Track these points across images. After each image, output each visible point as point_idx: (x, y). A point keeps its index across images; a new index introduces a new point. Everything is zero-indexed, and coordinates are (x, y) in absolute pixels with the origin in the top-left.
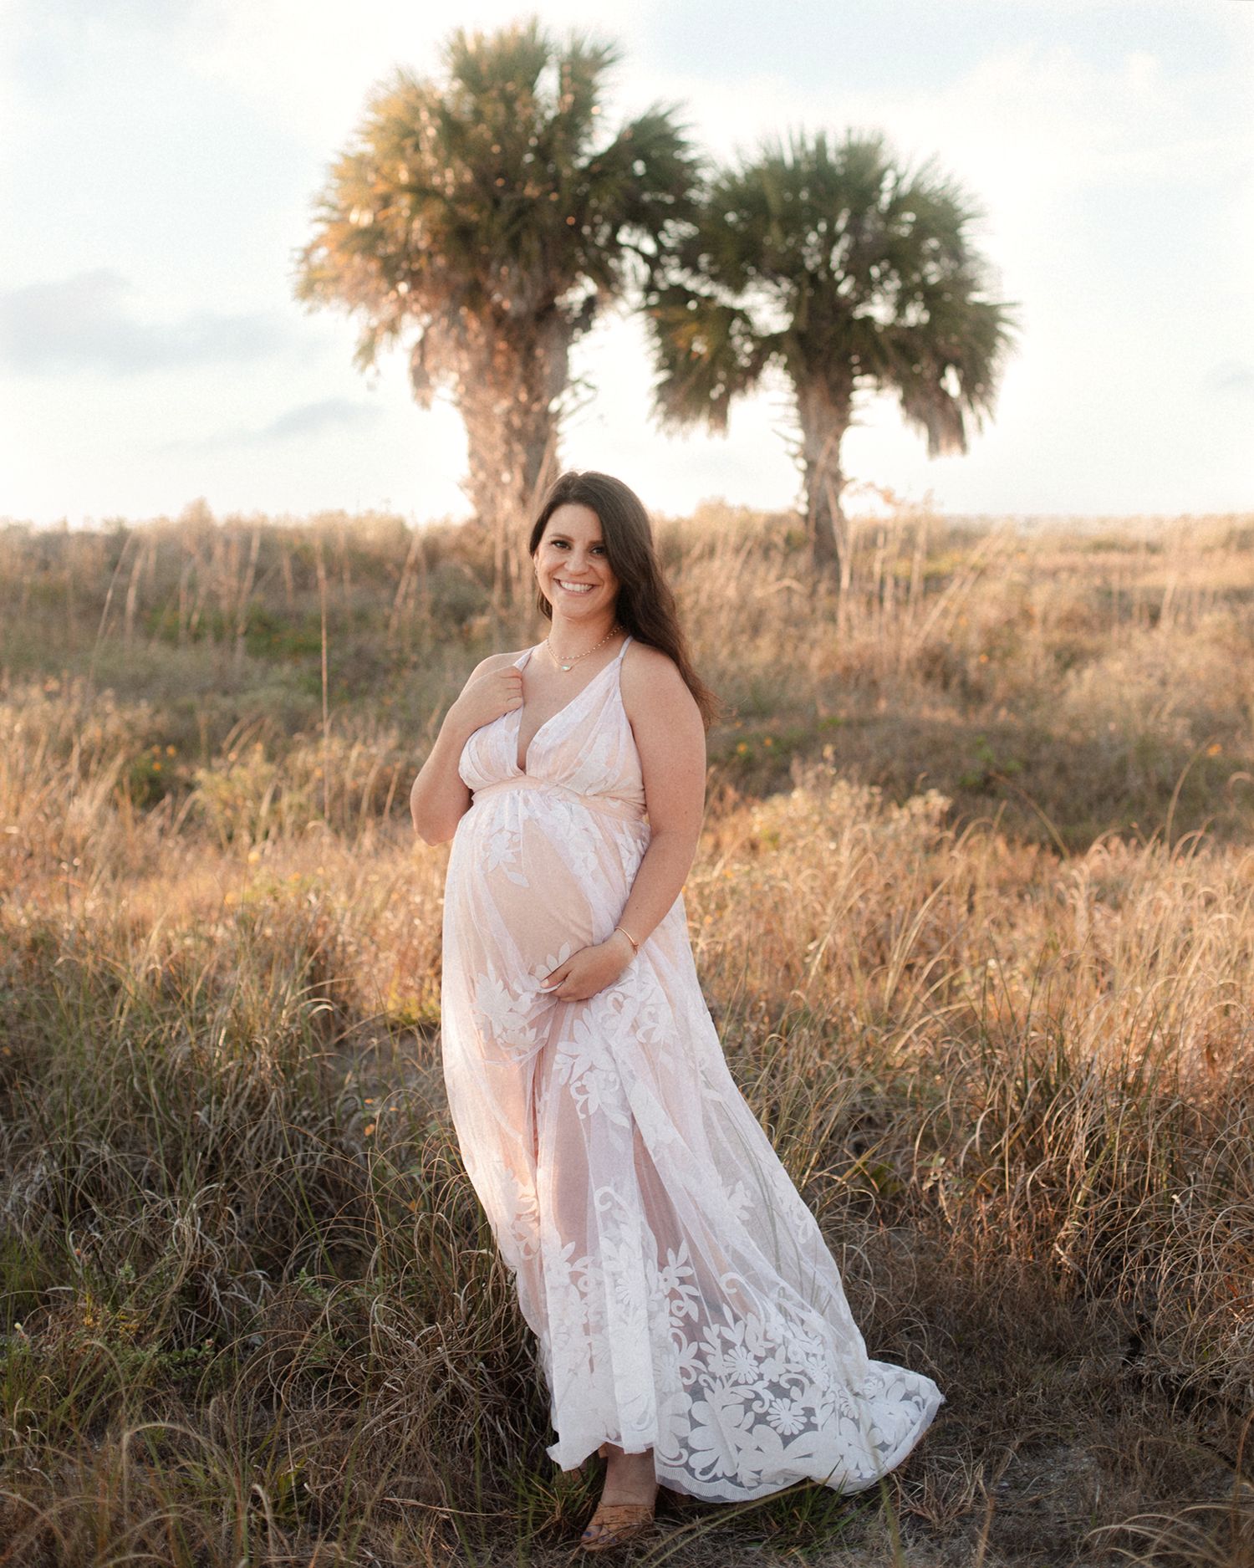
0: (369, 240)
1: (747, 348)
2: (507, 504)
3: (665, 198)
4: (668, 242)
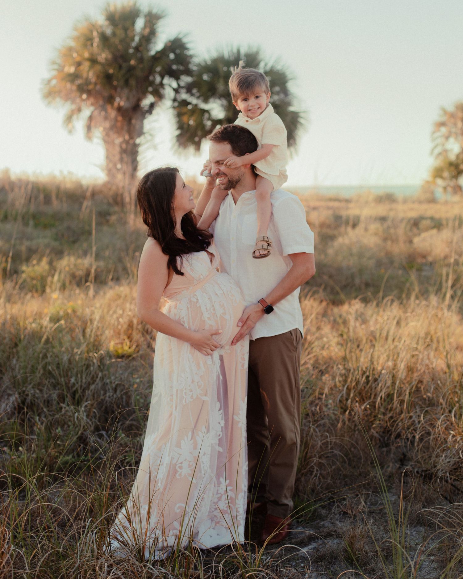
0: (73, 77)
1: (209, 123)
2: (120, 176)
3: (181, 68)
4: (182, 84)
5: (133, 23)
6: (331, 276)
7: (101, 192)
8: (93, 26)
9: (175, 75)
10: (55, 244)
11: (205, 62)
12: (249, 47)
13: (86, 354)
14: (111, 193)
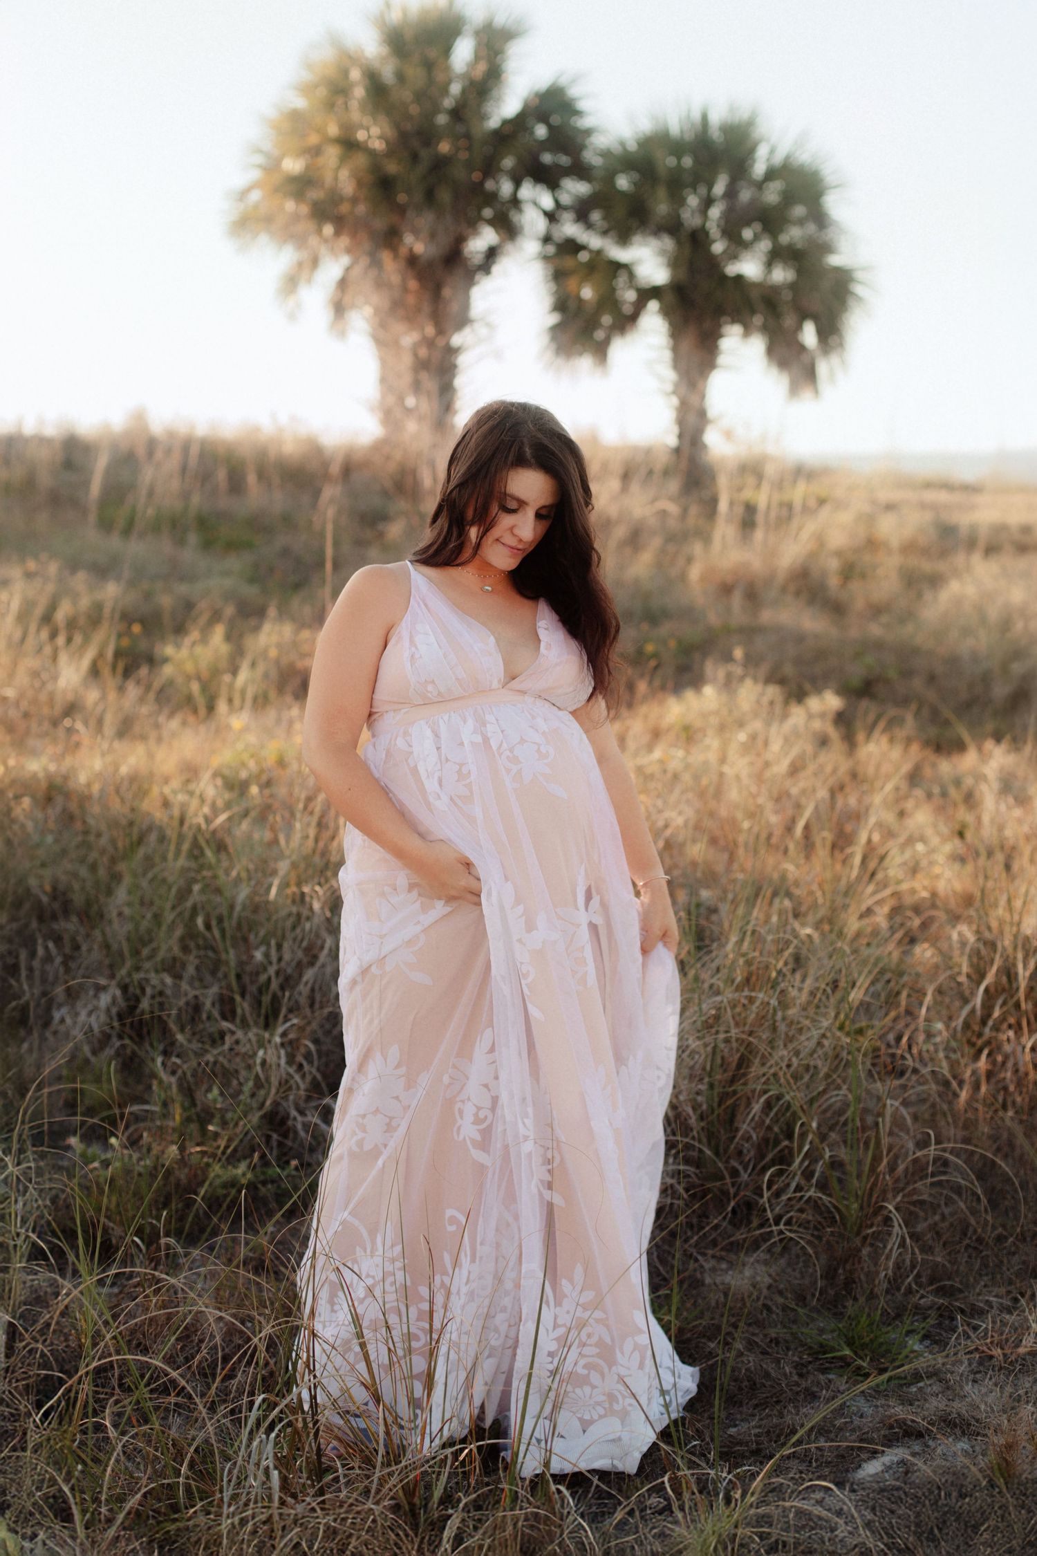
0: (300, 185)
1: (630, 296)
2: (411, 426)
3: (564, 160)
4: (565, 199)
5: (447, 51)
6: (932, 679)
7: (365, 464)
8: (350, 57)
9: (548, 178)
10: (251, 592)
11: (622, 144)
12: (732, 109)
13: (294, 889)
14: (392, 467)
